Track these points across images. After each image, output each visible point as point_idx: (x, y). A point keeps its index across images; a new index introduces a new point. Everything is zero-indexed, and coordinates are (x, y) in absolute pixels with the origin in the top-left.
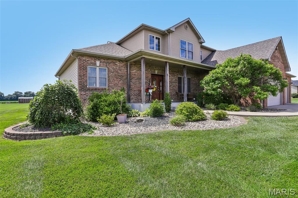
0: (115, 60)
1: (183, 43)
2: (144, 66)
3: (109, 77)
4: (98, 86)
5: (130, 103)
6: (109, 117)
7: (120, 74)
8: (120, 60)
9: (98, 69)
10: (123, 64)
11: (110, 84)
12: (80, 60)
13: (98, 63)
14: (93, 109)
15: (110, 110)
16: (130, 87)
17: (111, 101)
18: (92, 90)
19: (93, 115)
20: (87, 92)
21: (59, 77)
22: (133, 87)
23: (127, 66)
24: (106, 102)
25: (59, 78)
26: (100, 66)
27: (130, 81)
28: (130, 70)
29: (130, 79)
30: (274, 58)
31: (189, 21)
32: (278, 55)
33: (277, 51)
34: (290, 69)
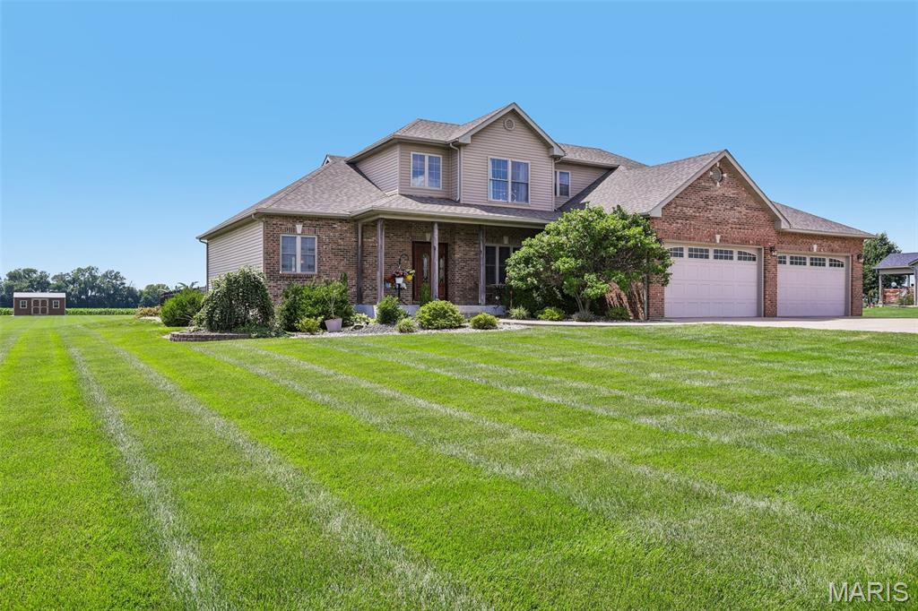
0: (331, 219)
1: (499, 165)
2: (381, 234)
3: (319, 253)
4: (299, 271)
5: (361, 303)
6: (312, 320)
7: (342, 247)
8: (343, 220)
9: (299, 239)
10: (349, 226)
11: (322, 268)
12: (266, 224)
13: (299, 228)
14: (288, 310)
15: (316, 312)
16: (362, 272)
17: (318, 299)
18: (288, 277)
19: (288, 320)
20: (279, 282)
21: (206, 241)
22: (370, 271)
23: (357, 229)
24: (310, 299)
25: (208, 244)
26: (303, 232)
27: (362, 261)
28: (362, 238)
29: (362, 256)
30: (702, 203)
31: (514, 109)
32: (730, 193)
33: (725, 182)
34: (786, 223)
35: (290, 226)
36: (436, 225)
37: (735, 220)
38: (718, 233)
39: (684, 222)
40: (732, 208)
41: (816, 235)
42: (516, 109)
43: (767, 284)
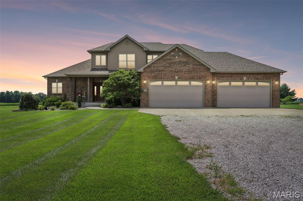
0: (66, 78)
3: (63, 88)
7: (69, 86)
11: (64, 92)
13: (57, 80)
30: (168, 65)
31: (127, 37)
32: (184, 60)
33: (181, 56)
34: (213, 69)
35: (54, 80)
36: (88, 78)
37: (187, 70)
38: (177, 76)
39: (158, 72)
40: (184, 66)
41: (245, 73)
42: (128, 37)
43: (206, 94)
